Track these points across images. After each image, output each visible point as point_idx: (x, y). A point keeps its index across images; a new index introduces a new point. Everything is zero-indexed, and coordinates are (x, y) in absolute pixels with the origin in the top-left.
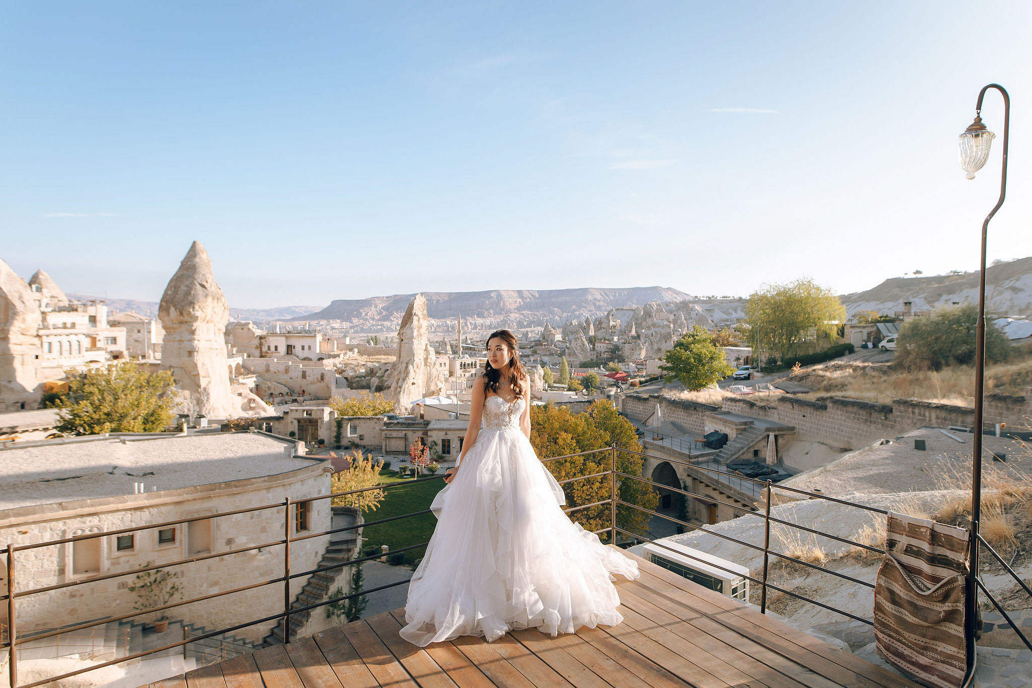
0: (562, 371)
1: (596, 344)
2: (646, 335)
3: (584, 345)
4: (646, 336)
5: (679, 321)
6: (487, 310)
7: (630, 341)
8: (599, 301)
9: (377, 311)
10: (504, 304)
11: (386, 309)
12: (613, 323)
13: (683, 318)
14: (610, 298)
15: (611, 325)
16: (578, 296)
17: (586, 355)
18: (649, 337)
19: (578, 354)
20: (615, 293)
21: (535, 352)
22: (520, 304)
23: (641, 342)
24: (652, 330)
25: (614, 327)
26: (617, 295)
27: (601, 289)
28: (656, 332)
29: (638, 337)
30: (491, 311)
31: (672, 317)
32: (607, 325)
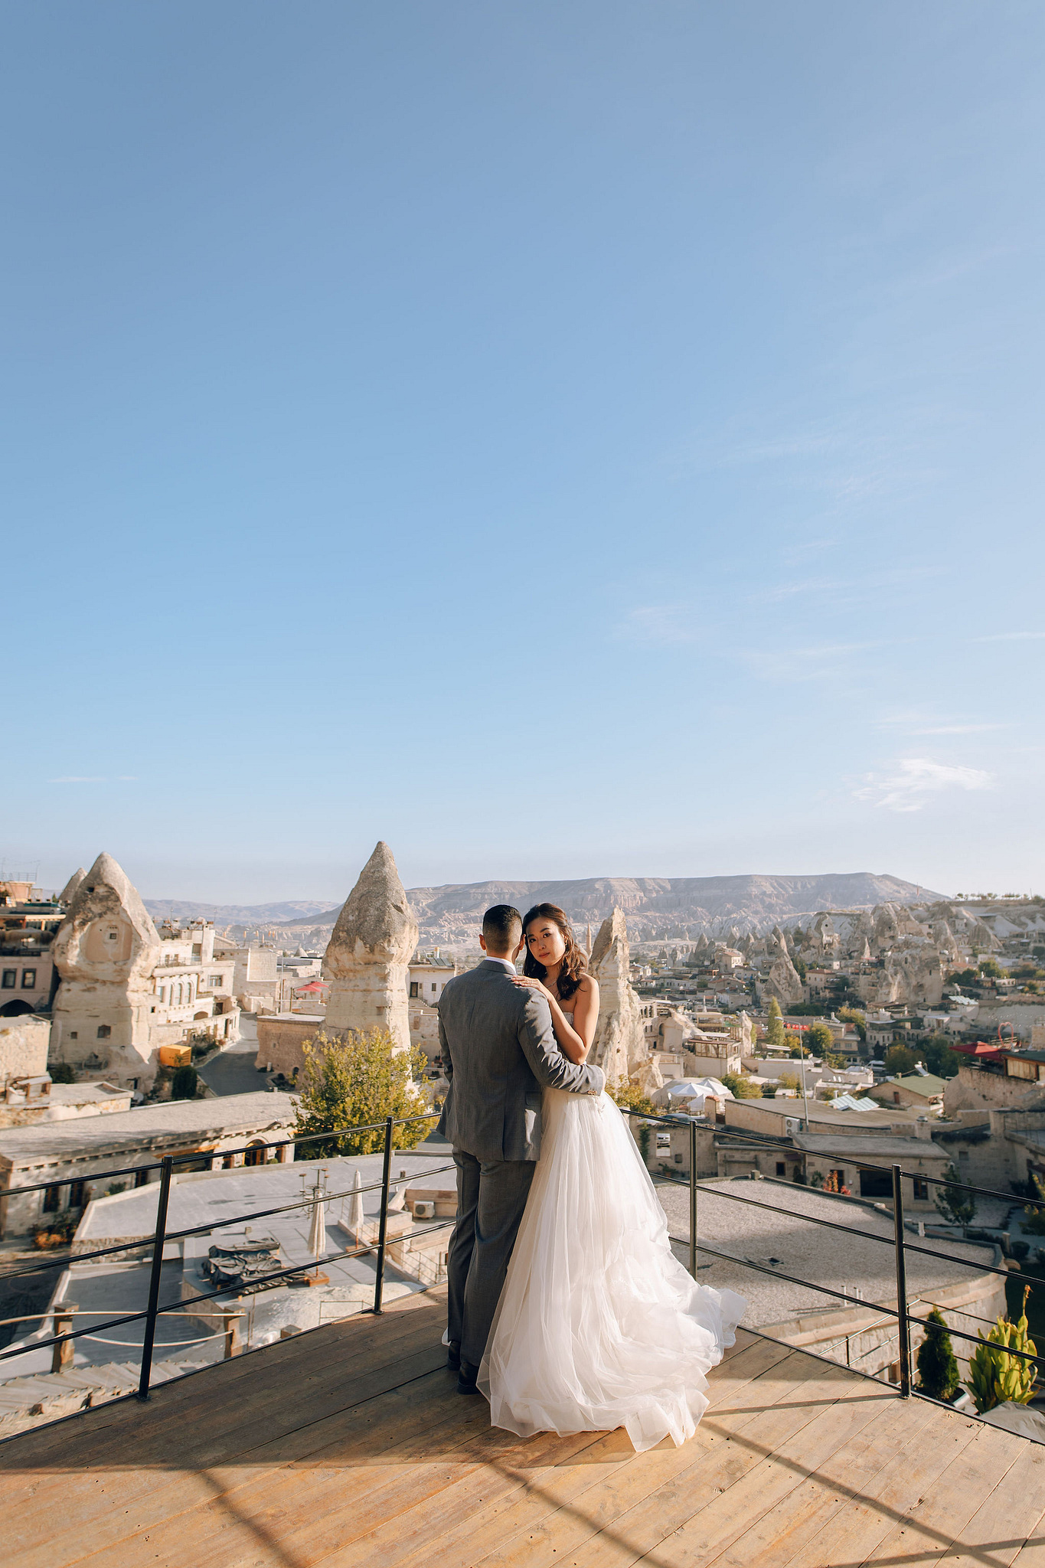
0: (771, 1023)
1: (808, 975)
2: (894, 961)
3: (791, 976)
4: (896, 963)
5: (943, 937)
6: (588, 910)
7: (867, 971)
8: (770, 896)
9: (419, 911)
10: (616, 901)
11: (433, 907)
12: (828, 939)
13: (948, 931)
14: (787, 892)
15: (824, 942)
16: (735, 888)
17: (795, 994)
18: (900, 965)
19: (782, 992)
20: (796, 884)
21: (703, 986)
22: (641, 900)
23: (890, 970)
24: (906, 953)
25: (830, 944)
26: (799, 886)
27: (772, 877)
28: (913, 957)
29: (880, 963)
30: (596, 912)
31: (925, 929)
32: (819, 941)
